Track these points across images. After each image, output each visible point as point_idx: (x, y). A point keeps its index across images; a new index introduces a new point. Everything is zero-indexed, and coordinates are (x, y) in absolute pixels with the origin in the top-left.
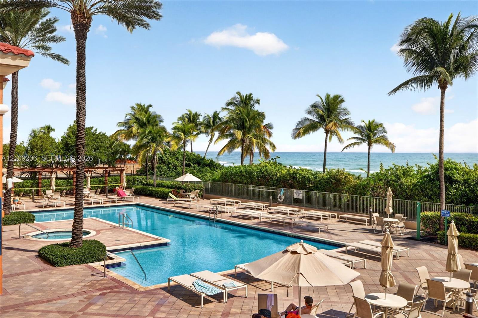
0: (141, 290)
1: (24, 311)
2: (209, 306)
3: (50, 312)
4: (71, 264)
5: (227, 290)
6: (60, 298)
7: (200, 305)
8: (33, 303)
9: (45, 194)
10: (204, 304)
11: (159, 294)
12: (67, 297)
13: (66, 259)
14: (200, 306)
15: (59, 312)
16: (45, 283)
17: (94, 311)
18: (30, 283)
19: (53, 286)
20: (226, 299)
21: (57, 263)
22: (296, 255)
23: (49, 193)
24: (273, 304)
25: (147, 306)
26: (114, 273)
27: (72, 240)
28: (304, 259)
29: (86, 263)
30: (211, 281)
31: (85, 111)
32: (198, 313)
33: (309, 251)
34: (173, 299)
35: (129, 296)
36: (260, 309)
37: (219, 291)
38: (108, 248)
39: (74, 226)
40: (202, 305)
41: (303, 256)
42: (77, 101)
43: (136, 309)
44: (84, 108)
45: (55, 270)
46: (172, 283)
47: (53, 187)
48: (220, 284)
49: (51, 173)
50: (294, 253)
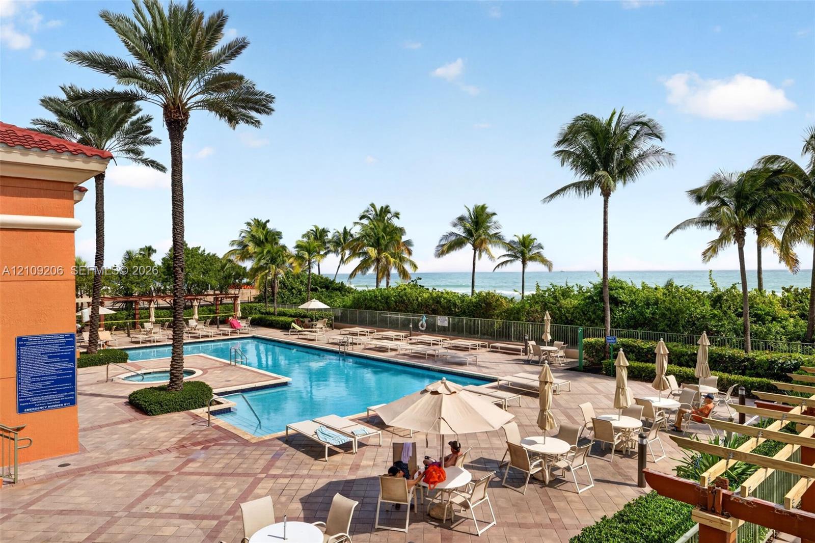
0: (253, 441)
1: (105, 472)
2: (336, 458)
3: (138, 473)
4: (169, 412)
5: (357, 438)
6: (151, 454)
7: (324, 457)
8: (117, 462)
9: (143, 327)
10: (328, 456)
11: (274, 445)
12: (160, 452)
13: (162, 406)
14: (323, 459)
15: (148, 473)
16: (134, 436)
17: (191, 470)
18: (116, 436)
19: (145, 439)
20: (355, 449)
21: (151, 411)
22: (437, 396)
24: (410, 454)
25: (259, 461)
26: (220, 421)
27: (170, 383)
28: (447, 400)
29: (188, 409)
30: (338, 427)
31: (183, 227)
32: (321, 468)
33: (453, 391)
34: (291, 451)
35: (238, 449)
36: (395, 461)
37: (348, 439)
38: (215, 391)
39: (172, 366)
40: (327, 458)
41: (445, 397)
42: (173, 214)
43: (244, 466)
44: (182, 223)
45: (148, 420)
46: (290, 432)
48: (348, 431)
49: (150, 302)
50: (435, 393)
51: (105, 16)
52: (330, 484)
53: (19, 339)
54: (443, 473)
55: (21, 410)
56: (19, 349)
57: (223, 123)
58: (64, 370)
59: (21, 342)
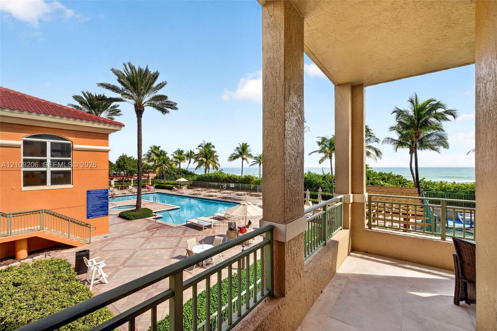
0: (175, 227)
1: (124, 238)
2: (206, 230)
3: (136, 238)
4: (137, 219)
5: (213, 223)
6: (138, 232)
7: (203, 230)
8: (126, 235)
9: (128, 188)
11: (183, 227)
12: (141, 231)
13: (135, 217)
15: (140, 237)
16: (128, 227)
17: (156, 236)
18: (121, 227)
19: (133, 228)
20: (212, 227)
21: (131, 219)
23: (130, 187)
24: (234, 226)
25: (180, 232)
26: (158, 221)
27: (136, 208)
28: (248, 207)
29: (144, 218)
30: (206, 220)
31: (142, 150)
32: (202, 233)
33: (249, 204)
34: (189, 229)
35: (171, 229)
36: (229, 228)
37: (210, 224)
38: (153, 211)
39: (137, 202)
41: (247, 206)
42: (138, 145)
43: (175, 234)
44: (141, 149)
45: (130, 222)
46: (188, 223)
47: (132, 185)
48: (210, 221)
49: (131, 178)
50: (244, 205)
51: (112, 70)
52: (207, 237)
53: (88, 191)
54: (246, 230)
55: (88, 217)
56: (88, 195)
57: (160, 113)
58: (104, 203)
59: (89, 192)
